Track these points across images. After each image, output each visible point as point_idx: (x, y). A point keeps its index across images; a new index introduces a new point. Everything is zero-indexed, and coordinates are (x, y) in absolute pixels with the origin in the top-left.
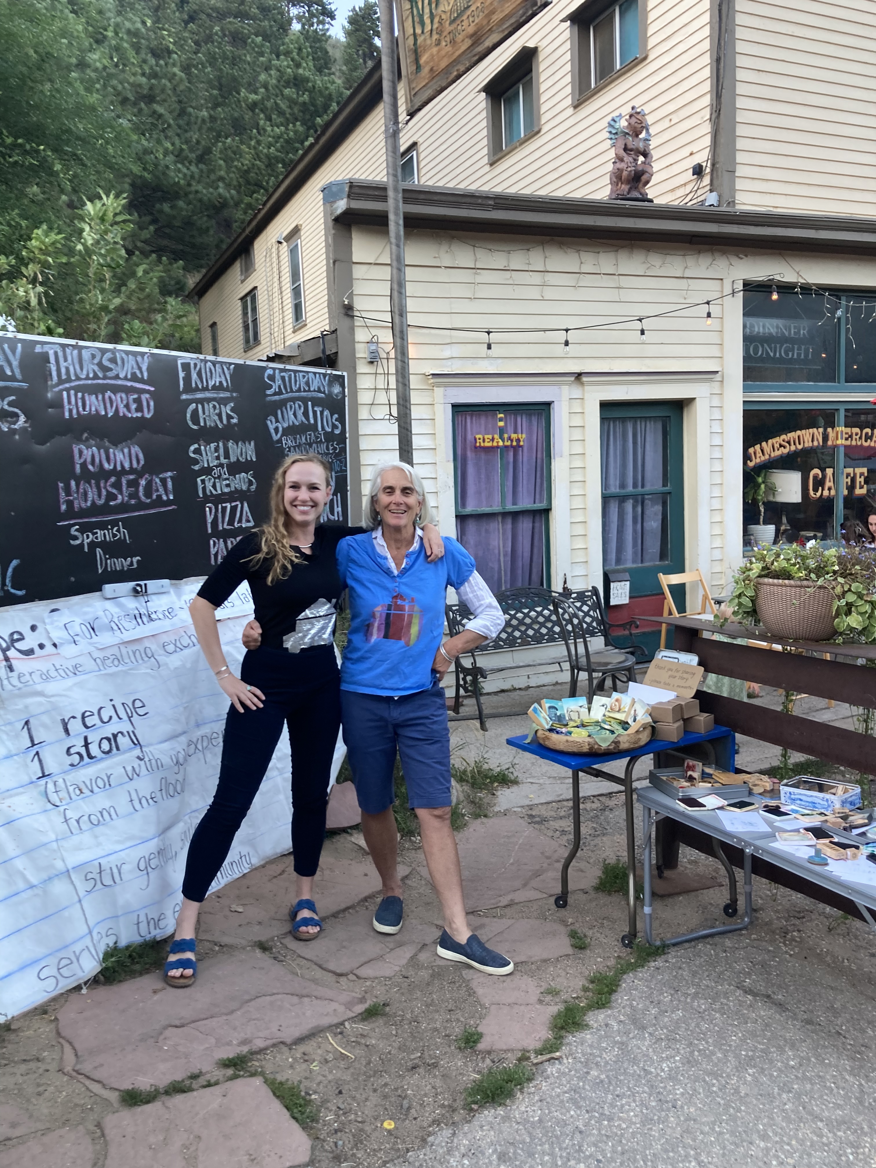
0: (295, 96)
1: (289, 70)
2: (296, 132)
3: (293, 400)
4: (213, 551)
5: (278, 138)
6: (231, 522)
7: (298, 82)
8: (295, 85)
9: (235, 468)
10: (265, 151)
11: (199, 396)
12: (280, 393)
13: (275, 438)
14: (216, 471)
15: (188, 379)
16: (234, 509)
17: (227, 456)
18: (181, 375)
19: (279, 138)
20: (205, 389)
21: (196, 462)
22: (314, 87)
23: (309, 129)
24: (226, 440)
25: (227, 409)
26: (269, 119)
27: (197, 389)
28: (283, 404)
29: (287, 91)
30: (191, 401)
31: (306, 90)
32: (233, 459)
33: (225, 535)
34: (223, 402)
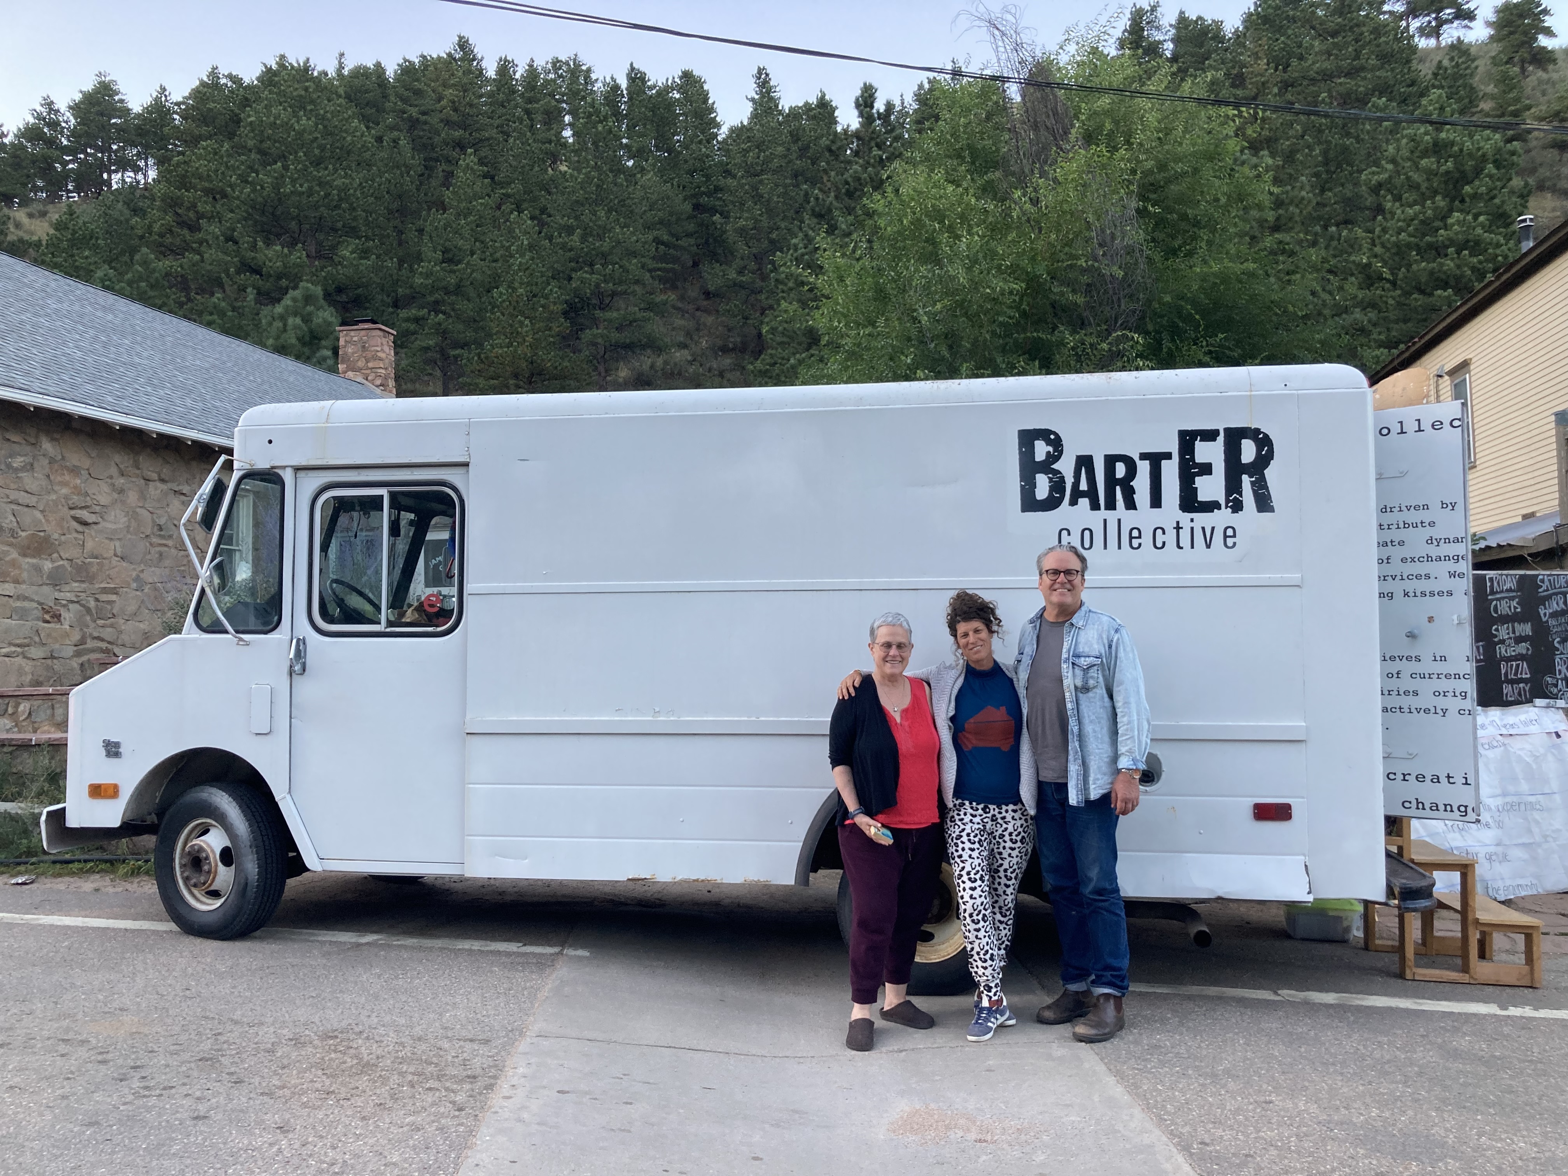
0: (1435, 166)
1: (1427, 138)
2: (1435, 209)
3: (1556, 594)
4: (1505, 692)
5: (1410, 221)
6: (1516, 674)
7: (1438, 149)
8: (1435, 152)
9: (1519, 640)
10: (1394, 239)
11: (1498, 596)
12: (1547, 590)
13: (1544, 619)
14: (1507, 642)
15: (1492, 586)
16: (1518, 666)
17: (1514, 632)
18: (1488, 584)
19: (1412, 220)
20: (1502, 592)
21: (1496, 636)
22: (1461, 150)
23: (1453, 200)
24: (1513, 621)
25: (1514, 603)
26: (1398, 198)
27: (1497, 592)
28: (1549, 597)
29: (1424, 162)
30: (1493, 600)
31: (1450, 156)
32: (1517, 634)
33: (1512, 682)
34: (1512, 599)
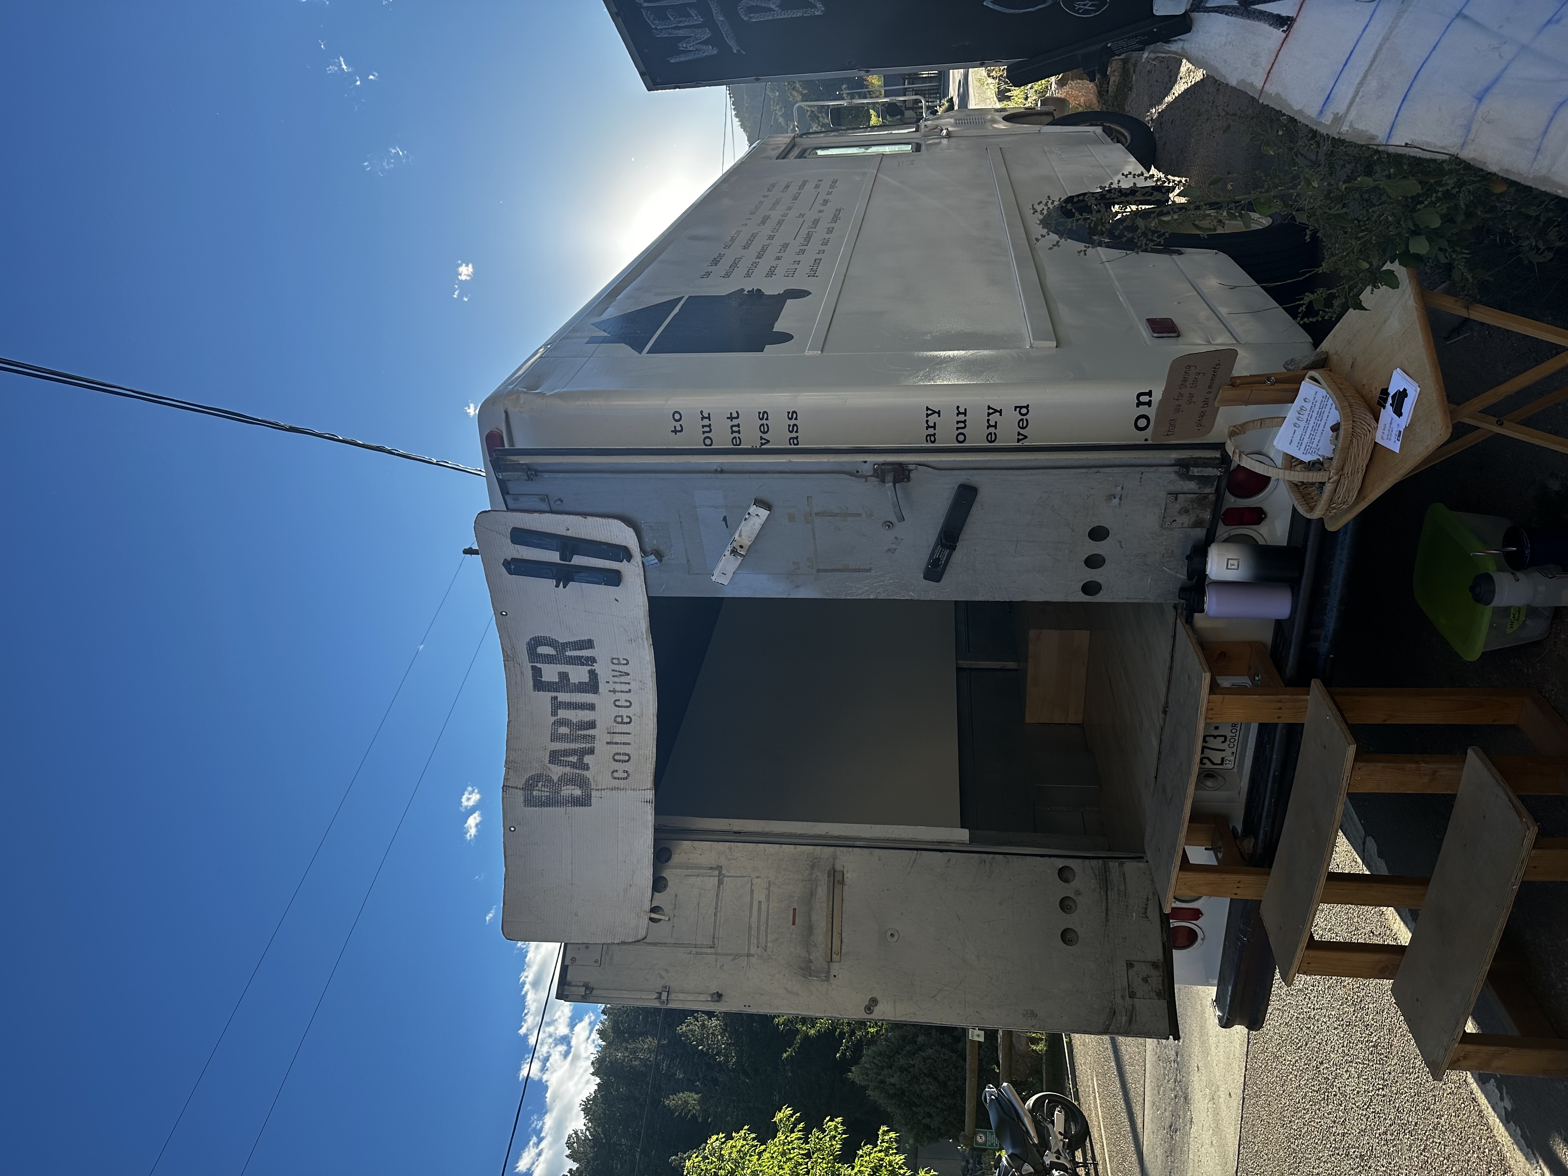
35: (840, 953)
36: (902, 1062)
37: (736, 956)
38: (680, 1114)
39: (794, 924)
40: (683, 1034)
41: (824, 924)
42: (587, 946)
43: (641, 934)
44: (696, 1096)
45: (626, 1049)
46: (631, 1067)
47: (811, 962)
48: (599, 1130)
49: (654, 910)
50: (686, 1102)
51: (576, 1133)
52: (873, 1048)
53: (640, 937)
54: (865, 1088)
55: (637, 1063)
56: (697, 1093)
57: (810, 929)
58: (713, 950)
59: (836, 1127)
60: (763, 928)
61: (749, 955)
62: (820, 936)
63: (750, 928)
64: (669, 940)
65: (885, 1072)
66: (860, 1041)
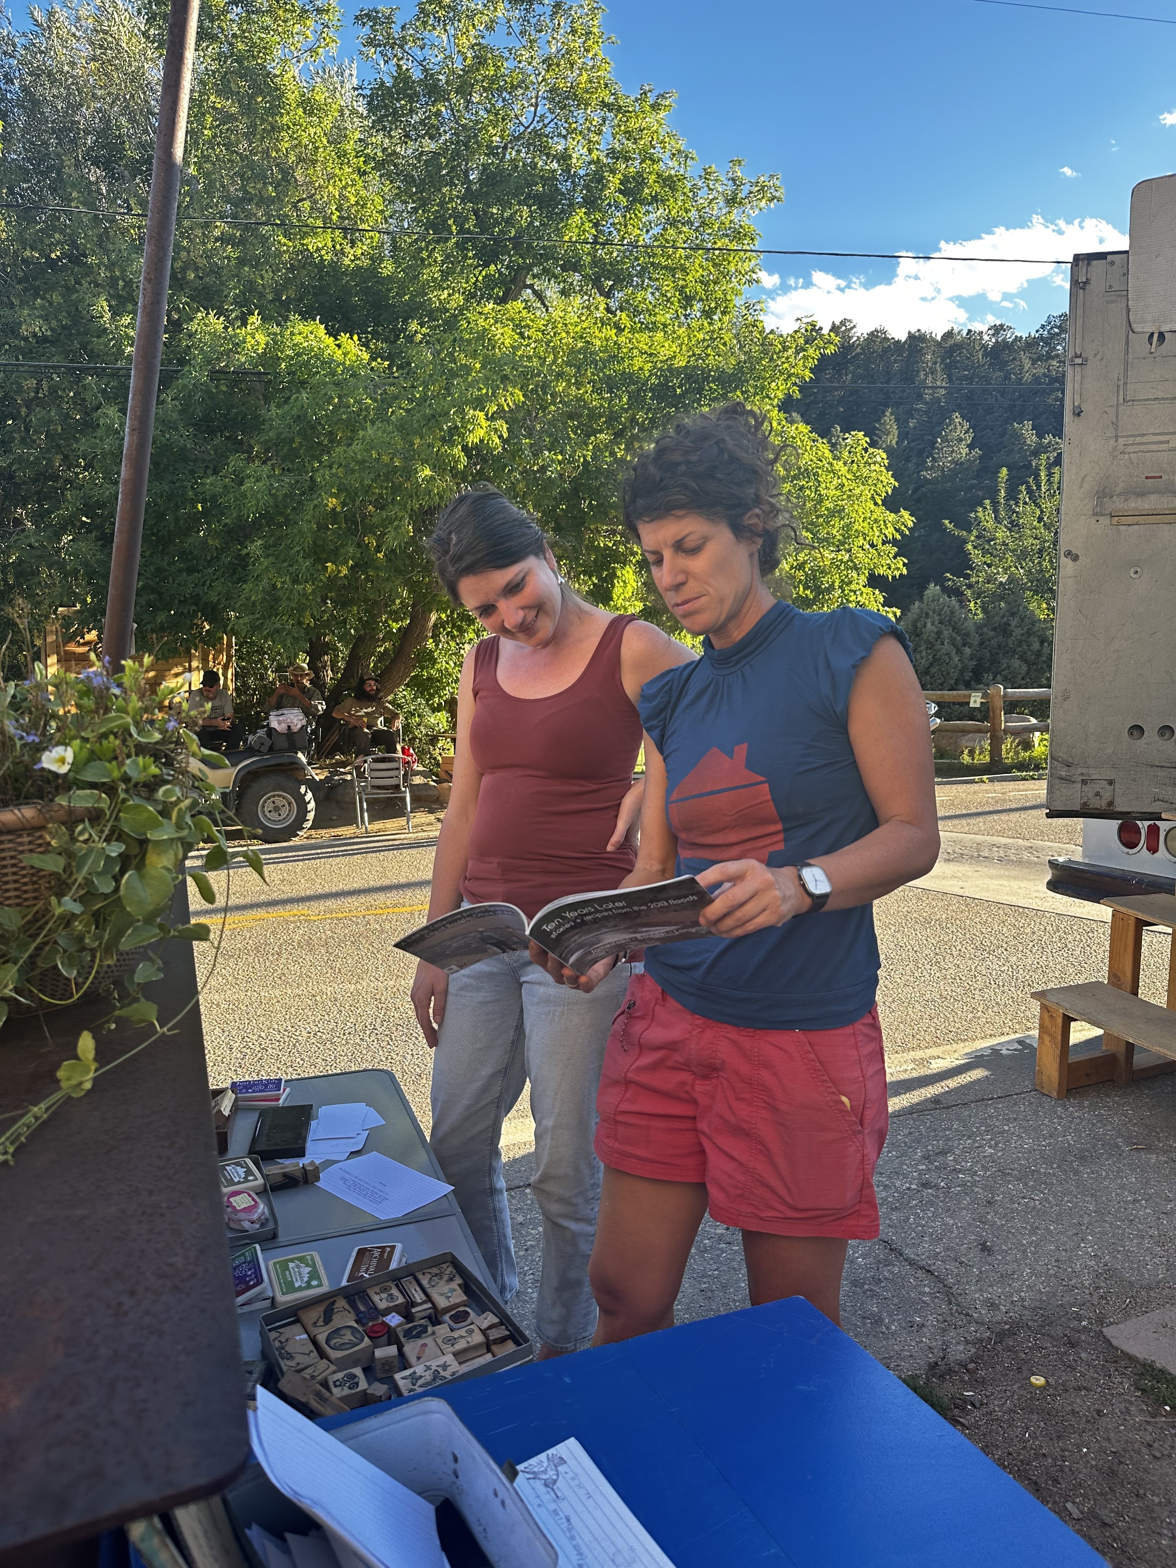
35: (1119, 524)
36: (946, 633)
37: (1115, 425)
38: (878, 429)
39: (1147, 478)
40: (952, 420)
41: (1147, 506)
42: (1126, 274)
43: (1137, 327)
44: (894, 442)
45: (935, 363)
46: (918, 371)
47: (1111, 497)
48: (858, 350)
49: (1162, 336)
50: (888, 434)
51: (854, 326)
52: (957, 606)
53: (1134, 326)
54: (921, 600)
55: (922, 377)
56: (897, 443)
57: (1142, 494)
58: (1121, 401)
59: (898, 569)
60: (1143, 448)
61: (1117, 437)
62: (1134, 504)
63: (1143, 435)
64: (1130, 356)
65: (937, 618)
66: (962, 594)
